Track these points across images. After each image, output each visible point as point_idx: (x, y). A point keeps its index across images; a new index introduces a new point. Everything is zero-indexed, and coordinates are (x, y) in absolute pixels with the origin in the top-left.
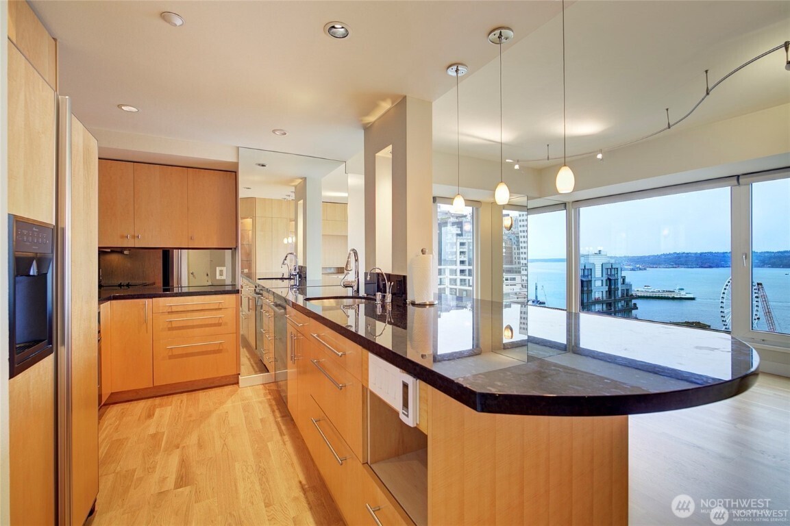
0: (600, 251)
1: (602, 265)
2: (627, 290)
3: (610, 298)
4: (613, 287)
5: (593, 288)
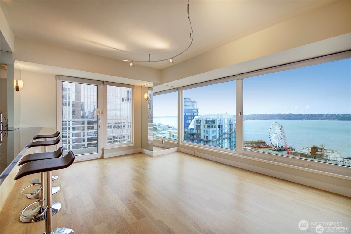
0: (226, 113)
1: (227, 119)
3: (230, 132)
4: (231, 127)
5: (224, 128)
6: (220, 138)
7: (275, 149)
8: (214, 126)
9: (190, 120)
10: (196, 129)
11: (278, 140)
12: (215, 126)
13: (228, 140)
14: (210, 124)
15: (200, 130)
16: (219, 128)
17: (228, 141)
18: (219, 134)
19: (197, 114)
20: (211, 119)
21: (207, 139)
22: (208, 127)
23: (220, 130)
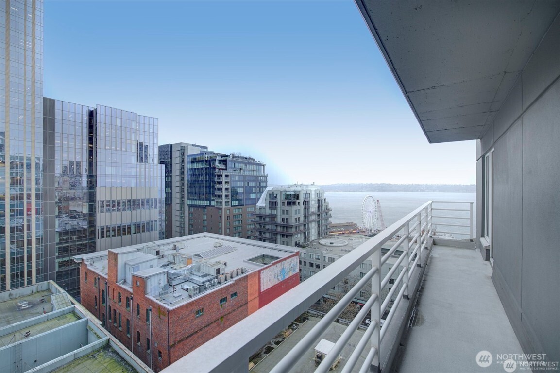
0: (314, 183)
1: (315, 191)
2: (327, 206)
3: (319, 211)
4: (320, 204)
5: (311, 205)
6: (305, 221)
7: (369, 233)
8: (297, 203)
9: (254, 193)
10: (270, 208)
11: (373, 220)
12: (299, 202)
13: (316, 223)
14: (292, 199)
15: (276, 209)
16: (304, 206)
17: (317, 225)
18: (304, 215)
19: (265, 183)
20: (292, 191)
21: (287, 222)
22: (289, 204)
23: (305, 208)
